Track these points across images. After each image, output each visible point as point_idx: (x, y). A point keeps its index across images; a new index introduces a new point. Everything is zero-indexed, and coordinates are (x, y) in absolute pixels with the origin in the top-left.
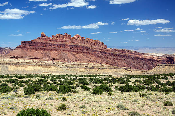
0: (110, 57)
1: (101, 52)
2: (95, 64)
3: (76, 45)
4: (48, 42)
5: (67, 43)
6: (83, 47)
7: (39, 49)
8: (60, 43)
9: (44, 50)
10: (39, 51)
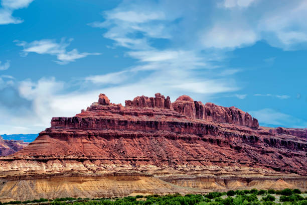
0: (270, 149)
1: (244, 137)
2: (237, 168)
3: (185, 121)
4: (116, 117)
5: (163, 119)
6: (199, 125)
7: (96, 136)
8: (145, 118)
9: (107, 137)
10: (97, 141)
